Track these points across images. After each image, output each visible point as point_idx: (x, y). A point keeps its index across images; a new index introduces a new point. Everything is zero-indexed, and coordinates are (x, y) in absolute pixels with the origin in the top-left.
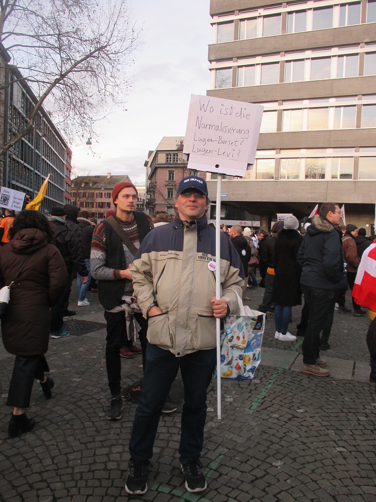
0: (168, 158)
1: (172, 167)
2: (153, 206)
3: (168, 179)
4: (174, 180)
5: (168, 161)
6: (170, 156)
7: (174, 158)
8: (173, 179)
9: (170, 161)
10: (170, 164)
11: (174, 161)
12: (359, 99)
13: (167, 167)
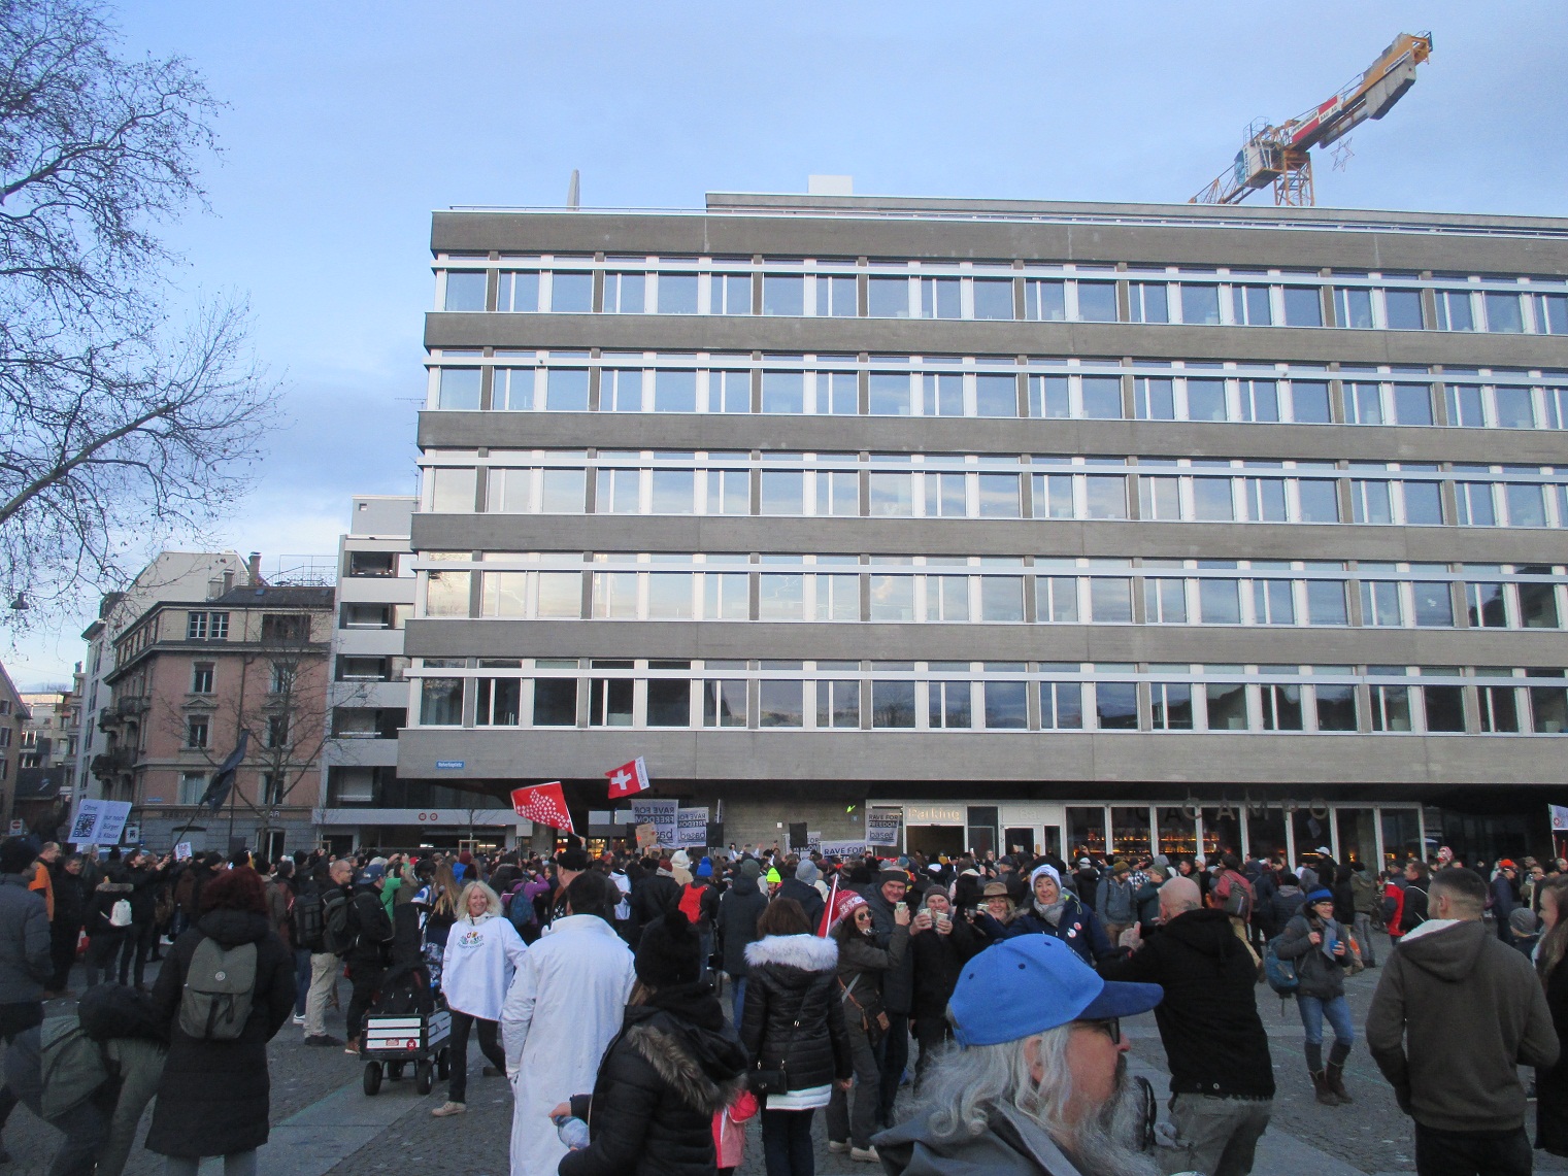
0: (194, 626)
1: (209, 654)
2: (130, 772)
3: (191, 689)
4: (213, 692)
5: (193, 634)
6: (204, 619)
7: (216, 626)
8: (208, 688)
9: (202, 634)
10: (201, 643)
11: (215, 634)
12: (754, 561)
13: (192, 653)
